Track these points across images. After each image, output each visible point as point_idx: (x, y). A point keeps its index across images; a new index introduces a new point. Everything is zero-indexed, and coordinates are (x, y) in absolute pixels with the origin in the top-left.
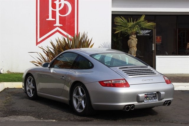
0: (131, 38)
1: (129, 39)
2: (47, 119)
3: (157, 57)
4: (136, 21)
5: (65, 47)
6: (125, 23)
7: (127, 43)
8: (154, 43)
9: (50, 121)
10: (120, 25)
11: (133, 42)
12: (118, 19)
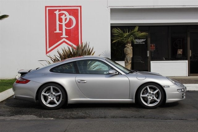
0: (127, 47)
1: (125, 47)
2: (46, 117)
3: (151, 62)
4: (131, 31)
5: (69, 55)
6: (121, 34)
7: (124, 51)
8: (149, 50)
9: (49, 119)
10: (117, 36)
11: (129, 50)
12: (116, 30)
